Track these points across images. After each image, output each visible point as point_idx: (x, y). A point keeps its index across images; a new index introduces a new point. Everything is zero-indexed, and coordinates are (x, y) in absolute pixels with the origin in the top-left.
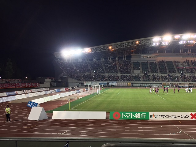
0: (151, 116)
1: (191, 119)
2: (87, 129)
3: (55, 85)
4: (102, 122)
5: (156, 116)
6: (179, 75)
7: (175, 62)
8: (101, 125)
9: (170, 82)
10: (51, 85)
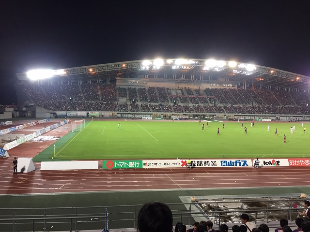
0: (145, 165)
1: (182, 167)
3: (18, 115)
5: (149, 164)
6: (172, 104)
7: (168, 89)
8: (94, 176)
9: (162, 113)
10: (13, 116)
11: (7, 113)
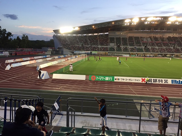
0: (116, 79)
1: (141, 82)
2: (74, 86)
3: (55, 53)
4: (83, 82)
5: (118, 79)
7: (141, 37)
10: (52, 53)
11: (49, 52)
